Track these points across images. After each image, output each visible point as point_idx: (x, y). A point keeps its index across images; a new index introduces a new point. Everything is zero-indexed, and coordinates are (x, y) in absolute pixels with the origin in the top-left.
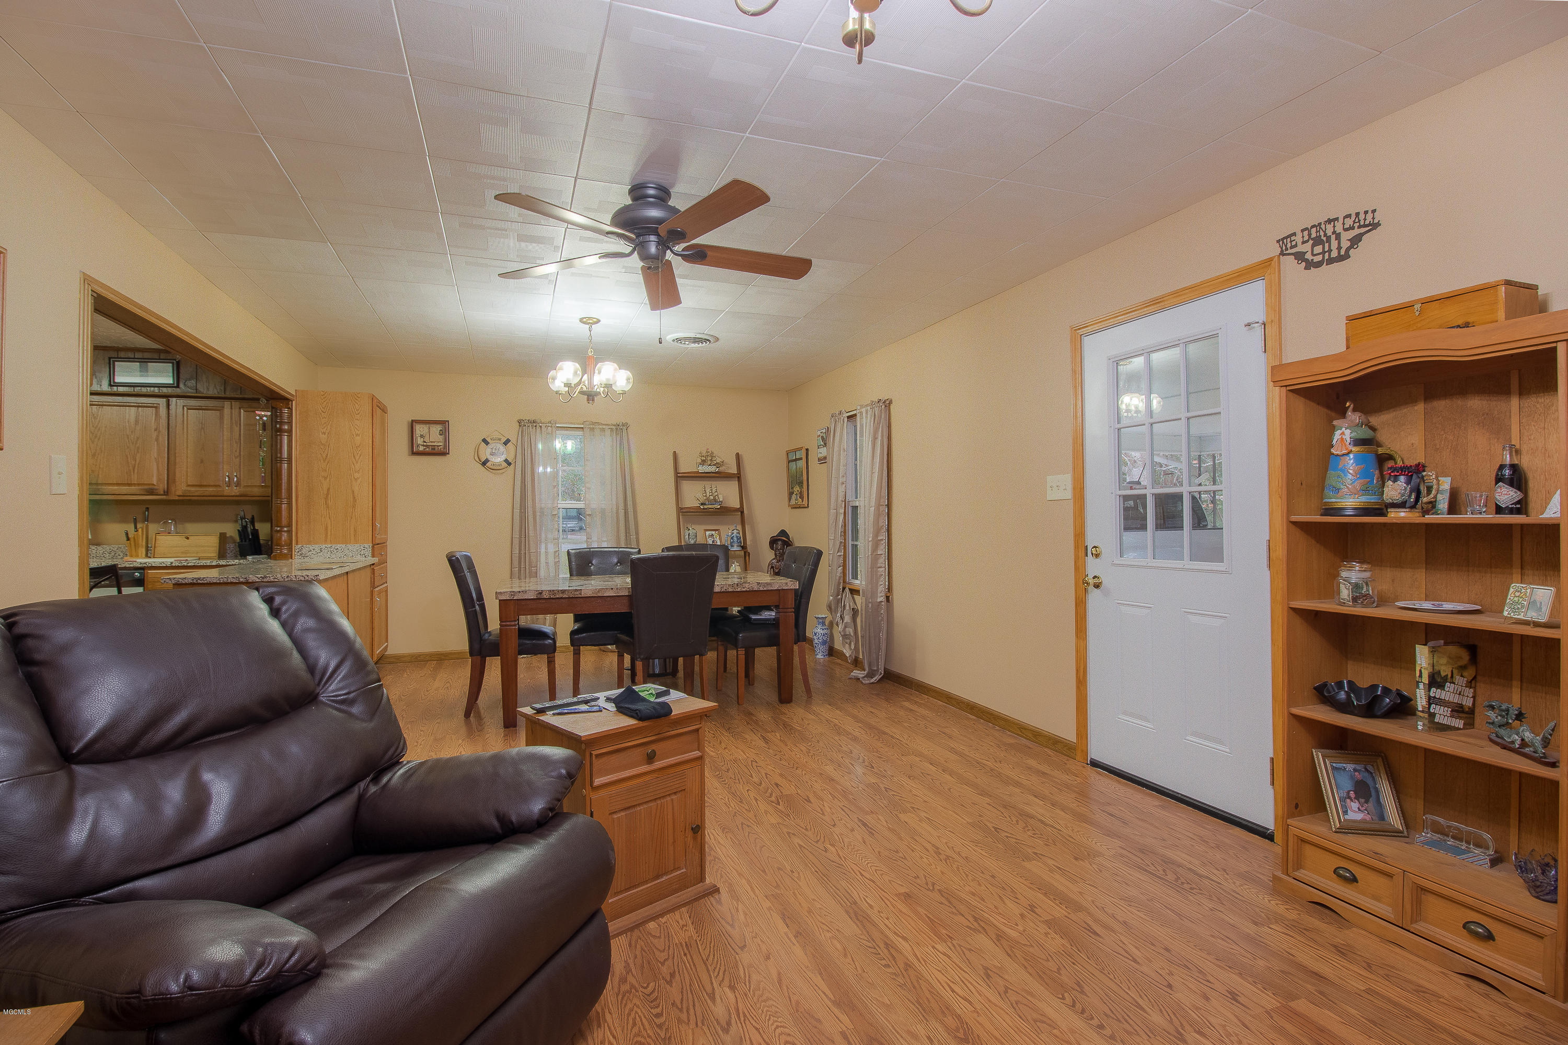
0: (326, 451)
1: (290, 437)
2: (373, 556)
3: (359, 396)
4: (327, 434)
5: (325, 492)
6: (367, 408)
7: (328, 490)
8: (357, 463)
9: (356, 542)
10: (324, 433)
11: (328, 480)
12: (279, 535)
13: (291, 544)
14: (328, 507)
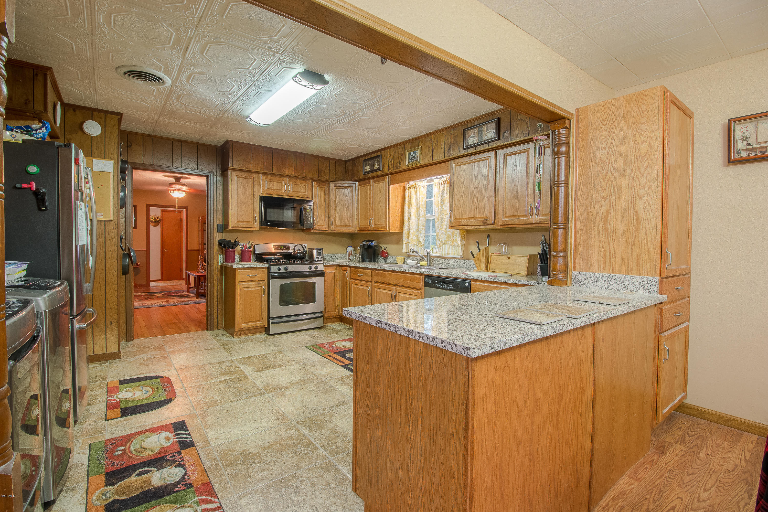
0: (606, 168)
1: (568, 157)
2: (661, 292)
3: (646, 93)
4: (607, 148)
5: (604, 215)
6: (657, 106)
7: (608, 211)
8: (642, 176)
9: (639, 272)
10: (605, 148)
11: (607, 200)
12: (555, 260)
13: (566, 270)
14: (607, 231)
